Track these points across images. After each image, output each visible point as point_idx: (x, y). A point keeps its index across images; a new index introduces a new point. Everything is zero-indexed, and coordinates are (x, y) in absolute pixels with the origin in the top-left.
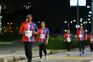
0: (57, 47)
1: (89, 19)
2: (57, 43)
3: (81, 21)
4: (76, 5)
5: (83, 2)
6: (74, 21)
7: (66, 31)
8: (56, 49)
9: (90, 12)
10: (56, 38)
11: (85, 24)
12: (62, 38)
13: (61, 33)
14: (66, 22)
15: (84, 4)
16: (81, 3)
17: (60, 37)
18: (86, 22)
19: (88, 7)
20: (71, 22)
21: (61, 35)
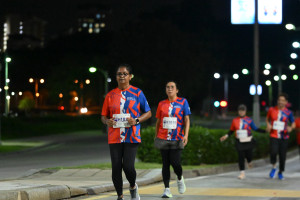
0: (189, 155)
1: (292, 67)
3: (266, 72)
4: (249, 20)
5: (272, 12)
6: (245, 72)
7: (217, 104)
11: (280, 84)
12: (204, 126)
14: (217, 76)
15: (277, 19)
16: (266, 14)
17: (199, 125)
18: (284, 77)
19: (290, 27)
20: (236, 76)
21: (202, 116)
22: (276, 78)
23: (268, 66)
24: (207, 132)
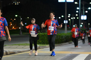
0: (45, 41)
1: (77, 15)
2: (46, 38)
3: (69, 17)
4: (64, 1)
6: (62, 16)
8: (44, 44)
9: (78, 8)
10: (45, 33)
11: (73, 20)
18: (74, 18)
19: (76, 3)
20: (60, 18)
22: (72, 18)
23: (69, 15)
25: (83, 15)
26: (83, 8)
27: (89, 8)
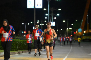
0: (14, 48)
1: (46, 21)
2: (14, 44)
3: (38, 23)
6: (31, 23)
7: (23, 32)
8: (13, 50)
9: (47, 15)
10: (14, 39)
11: (42, 26)
12: (19, 39)
13: (18, 35)
14: (23, 24)
15: (41, 7)
16: (38, 5)
17: (17, 39)
18: (43, 24)
19: (45, 9)
20: (29, 24)
21: (18, 36)
24: (20, 40)
25: (52, 21)
26: (52, 14)
27: (58, 15)
